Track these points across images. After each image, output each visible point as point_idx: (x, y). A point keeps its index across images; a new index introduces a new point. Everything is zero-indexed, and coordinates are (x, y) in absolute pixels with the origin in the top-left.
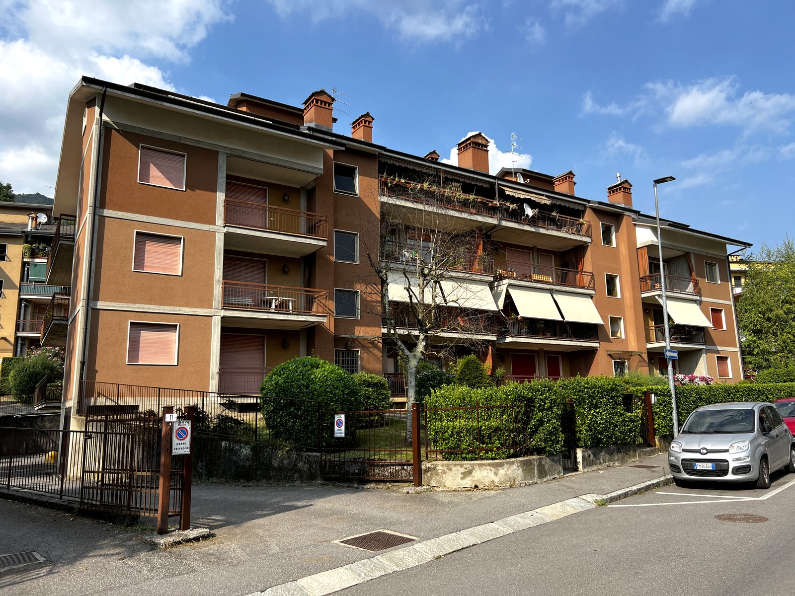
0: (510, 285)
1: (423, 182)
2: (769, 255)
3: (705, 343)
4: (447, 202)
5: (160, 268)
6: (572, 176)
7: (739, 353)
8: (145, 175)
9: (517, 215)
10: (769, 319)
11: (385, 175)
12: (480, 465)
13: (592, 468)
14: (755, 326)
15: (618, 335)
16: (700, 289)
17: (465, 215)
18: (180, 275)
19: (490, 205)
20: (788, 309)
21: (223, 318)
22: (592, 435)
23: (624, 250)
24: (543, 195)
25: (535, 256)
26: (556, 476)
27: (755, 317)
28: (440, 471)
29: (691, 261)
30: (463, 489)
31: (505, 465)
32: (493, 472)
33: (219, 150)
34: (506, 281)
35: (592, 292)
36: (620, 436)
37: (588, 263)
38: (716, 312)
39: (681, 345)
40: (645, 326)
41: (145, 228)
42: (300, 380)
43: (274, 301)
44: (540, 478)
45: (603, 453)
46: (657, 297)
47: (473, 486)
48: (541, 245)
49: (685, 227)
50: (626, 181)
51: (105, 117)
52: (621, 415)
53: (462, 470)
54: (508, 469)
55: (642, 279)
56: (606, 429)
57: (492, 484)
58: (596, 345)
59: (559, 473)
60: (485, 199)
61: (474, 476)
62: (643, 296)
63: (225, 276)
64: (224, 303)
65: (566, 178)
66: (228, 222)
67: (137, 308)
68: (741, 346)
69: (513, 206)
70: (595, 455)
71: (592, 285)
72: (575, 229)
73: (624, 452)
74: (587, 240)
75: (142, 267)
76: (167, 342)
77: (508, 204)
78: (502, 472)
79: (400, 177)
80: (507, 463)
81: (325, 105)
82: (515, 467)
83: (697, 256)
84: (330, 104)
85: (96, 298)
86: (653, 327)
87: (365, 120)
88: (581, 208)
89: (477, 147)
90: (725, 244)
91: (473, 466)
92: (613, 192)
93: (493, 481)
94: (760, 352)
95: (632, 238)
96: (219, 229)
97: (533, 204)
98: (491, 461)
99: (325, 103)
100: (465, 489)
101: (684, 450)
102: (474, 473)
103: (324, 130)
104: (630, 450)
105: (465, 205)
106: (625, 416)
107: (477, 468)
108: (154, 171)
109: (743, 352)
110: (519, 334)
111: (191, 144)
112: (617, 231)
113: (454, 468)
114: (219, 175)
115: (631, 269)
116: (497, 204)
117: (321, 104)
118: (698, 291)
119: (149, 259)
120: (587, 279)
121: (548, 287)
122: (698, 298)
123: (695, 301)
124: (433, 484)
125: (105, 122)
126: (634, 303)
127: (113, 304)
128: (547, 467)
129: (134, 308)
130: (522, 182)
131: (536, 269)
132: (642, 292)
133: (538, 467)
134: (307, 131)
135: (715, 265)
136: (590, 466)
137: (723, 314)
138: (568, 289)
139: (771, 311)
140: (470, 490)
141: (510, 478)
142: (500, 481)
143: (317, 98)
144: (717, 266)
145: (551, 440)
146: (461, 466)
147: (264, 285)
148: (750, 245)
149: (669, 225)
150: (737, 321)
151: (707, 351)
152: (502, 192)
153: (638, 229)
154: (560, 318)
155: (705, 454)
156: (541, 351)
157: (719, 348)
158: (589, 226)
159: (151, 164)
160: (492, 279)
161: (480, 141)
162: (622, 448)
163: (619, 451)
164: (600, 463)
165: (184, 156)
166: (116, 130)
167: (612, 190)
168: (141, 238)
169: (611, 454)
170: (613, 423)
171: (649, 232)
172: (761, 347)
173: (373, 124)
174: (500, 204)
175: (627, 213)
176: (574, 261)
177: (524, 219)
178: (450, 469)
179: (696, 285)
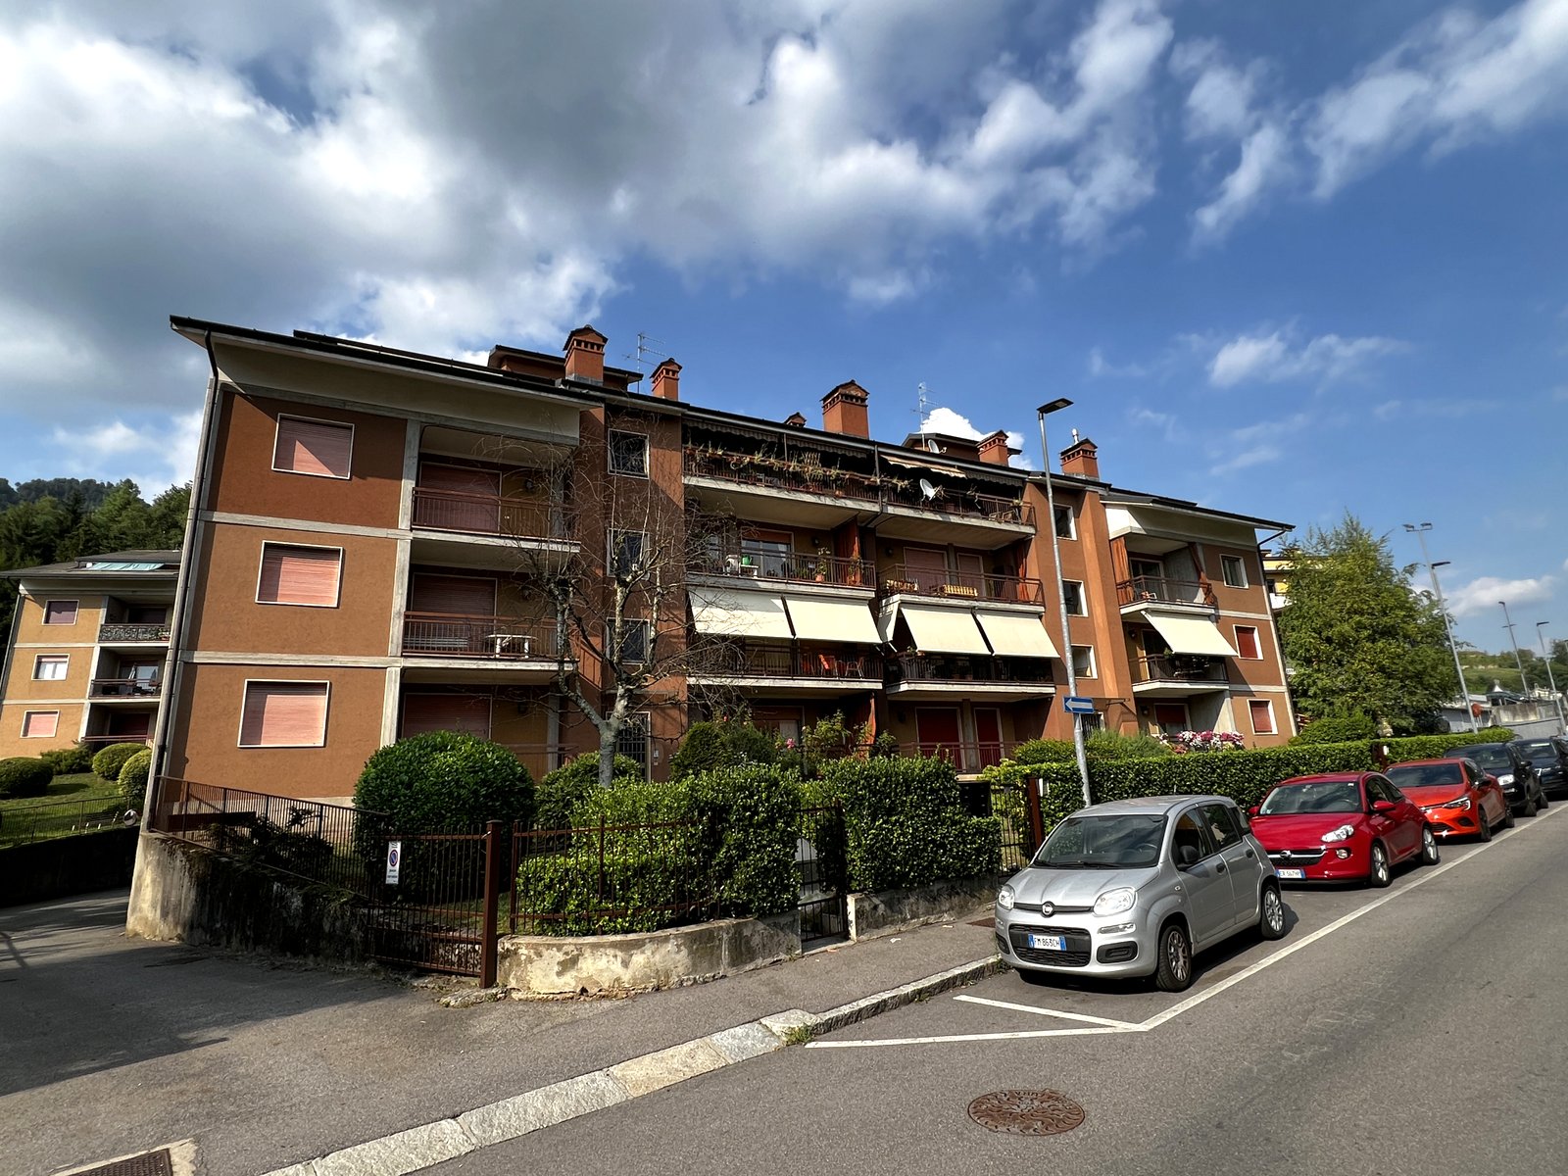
0: (903, 603)
1: (753, 454)
2: (1324, 541)
3: (1228, 681)
4: (796, 481)
5: (304, 597)
6: (1003, 438)
7: (1287, 695)
8: (285, 457)
9: (912, 497)
10: (1329, 640)
11: (690, 445)
12: (595, 946)
13: (881, 930)
14: (1308, 650)
15: (1088, 673)
16: (1215, 598)
17: (828, 501)
18: (335, 606)
19: (866, 483)
20: (1359, 622)
21: (404, 671)
22: (880, 868)
23: (1089, 544)
24: (953, 466)
25: (952, 559)
26: (782, 956)
27: (1307, 637)
28: (523, 958)
29: (1198, 558)
30: (558, 997)
31: (648, 945)
32: (619, 959)
33: (408, 417)
34: (897, 598)
35: (1042, 609)
36: (952, 863)
37: (1032, 566)
38: (1244, 632)
39: (1187, 686)
40: (1128, 658)
41: (279, 537)
42: (401, 773)
43: (499, 641)
44: (734, 966)
45: (912, 900)
46: (1143, 612)
47: (578, 990)
48: (959, 541)
49: (1191, 506)
50: (1087, 441)
51: (223, 377)
52: (954, 823)
53: (560, 957)
54: (653, 953)
55: (1123, 585)
56: (915, 852)
57: (616, 985)
58: (1051, 690)
59: (789, 950)
60: (858, 476)
61: (581, 969)
62: (1124, 611)
63: (410, 604)
64: (404, 647)
65: (994, 441)
66: (417, 520)
67: (259, 659)
68: (1289, 684)
69: (901, 484)
70: (889, 904)
71: (1040, 599)
72: (1010, 515)
73: (966, 893)
74: (1029, 530)
75: (274, 596)
76: (311, 712)
77: (895, 481)
78: (639, 959)
79: (715, 447)
80: (651, 940)
81: (592, 348)
82: (670, 946)
83: (1207, 547)
84: (600, 347)
85: (193, 646)
86: (1143, 657)
87: (669, 369)
88: (1018, 484)
89: (849, 401)
90: (1252, 529)
91: (580, 948)
92: (1069, 458)
93: (618, 980)
94: (1318, 692)
95: (1100, 526)
96: (403, 535)
97: (936, 480)
98: (619, 938)
99: (593, 345)
100: (563, 995)
101: (1018, 906)
102: (582, 963)
103: (590, 383)
104: (982, 888)
105: (824, 485)
106: (963, 825)
107: (587, 952)
108: (301, 453)
109: (1293, 692)
110: (921, 677)
111: (362, 410)
112: (1077, 516)
113: (546, 953)
114: (407, 454)
115: (1102, 571)
116: (876, 482)
117: (586, 346)
118: (1212, 601)
119: (286, 584)
120: (1032, 590)
121: (966, 603)
122: (1213, 611)
123: (1208, 617)
124: (513, 983)
125: (224, 385)
126: (1109, 623)
127: (221, 654)
128: (756, 940)
129: (256, 659)
130: (937, 451)
131: (955, 578)
132: (1121, 605)
133: (730, 943)
134: (562, 387)
135: (1238, 560)
136: (877, 928)
137: (1256, 635)
138: (1000, 605)
139: (1331, 626)
140: (572, 998)
141: (658, 971)
142: (634, 978)
143: (579, 338)
144: (1242, 561)
145: (765, 885)
146: (559, 948)
147: (492, 618)
148: (1290, 528)
149: (1154, 501)
150: (1281, 646)
151: (1233, 693)
152: (884, 463)
153: (1109, 511)
154: (985, 651)
155: (1050, 916)
156: (965, 702)
157: (1253, 688)
158: (1032, 510)
159: (297, 442)
160: (873, 595)
161: (853, 393)
162: (961, 885)
163: (953, 892)
164: (904, 921)
165: (350, 428)
166: (241, 394)
167: (1067, 455)
168: (273, 553)
169: (934, 899)
170: (933, 841)
171: (1125, 513)
172: (1320, 684)
173: (679, 375)
174: (881, 481)
175: (1090, 488)
176: (1012, 564)
177: (923, 502)
178: (540, 955)
179: (1208, 592)
